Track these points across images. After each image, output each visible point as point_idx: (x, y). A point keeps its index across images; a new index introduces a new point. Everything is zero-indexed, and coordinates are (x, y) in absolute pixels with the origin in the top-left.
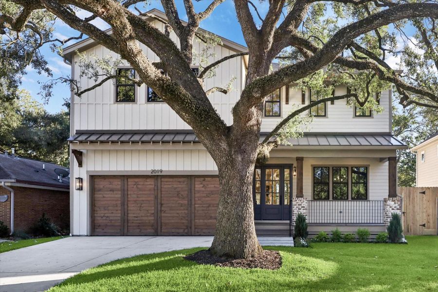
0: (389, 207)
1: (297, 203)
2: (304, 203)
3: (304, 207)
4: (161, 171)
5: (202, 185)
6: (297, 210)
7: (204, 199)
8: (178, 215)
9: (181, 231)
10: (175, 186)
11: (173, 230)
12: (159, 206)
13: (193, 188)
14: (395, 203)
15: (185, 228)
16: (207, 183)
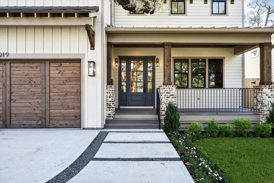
0: (265, 95)
1: (165, 91)
2: (174, 91)
3: (173, 95)
4: (8, 54)
5: (58, 71)
6: (166, 98)
7: (60, 86)
8: (30, 105)
9: (34, 122)
10: (26, 72)
11: (24, 122)
12: (8, 95)
13: (47, 74)
14: (271, 91)
15: (38, 119)
16: (64, 68)
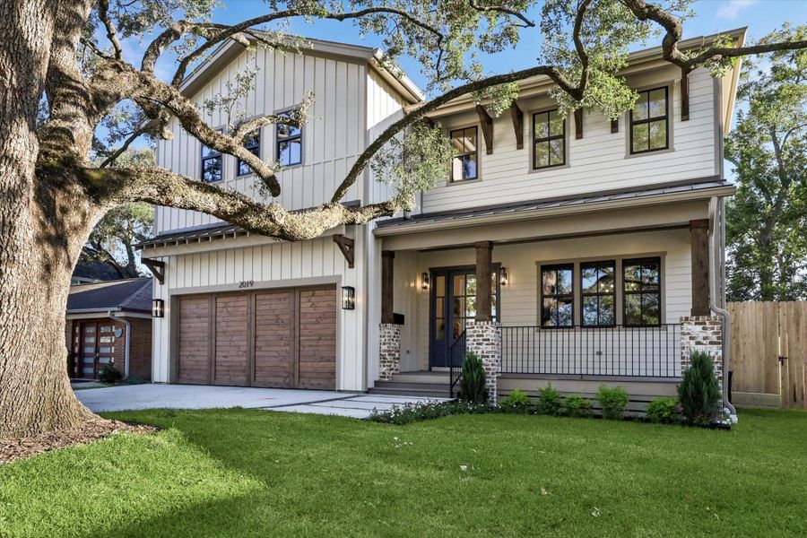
1: (475, 332)
2: (489, 332)
3: (488, 340)
4: (252, 283)
5: (310, 304)
6: (475, 345)
7: (311, 327)
8: (276, 354)
9: (280, 380)
10: (273, 307)
11: (271, 379)
12: (253, 340)
13: (297, 309)
15: (287, 375)
16: (317, 299)
